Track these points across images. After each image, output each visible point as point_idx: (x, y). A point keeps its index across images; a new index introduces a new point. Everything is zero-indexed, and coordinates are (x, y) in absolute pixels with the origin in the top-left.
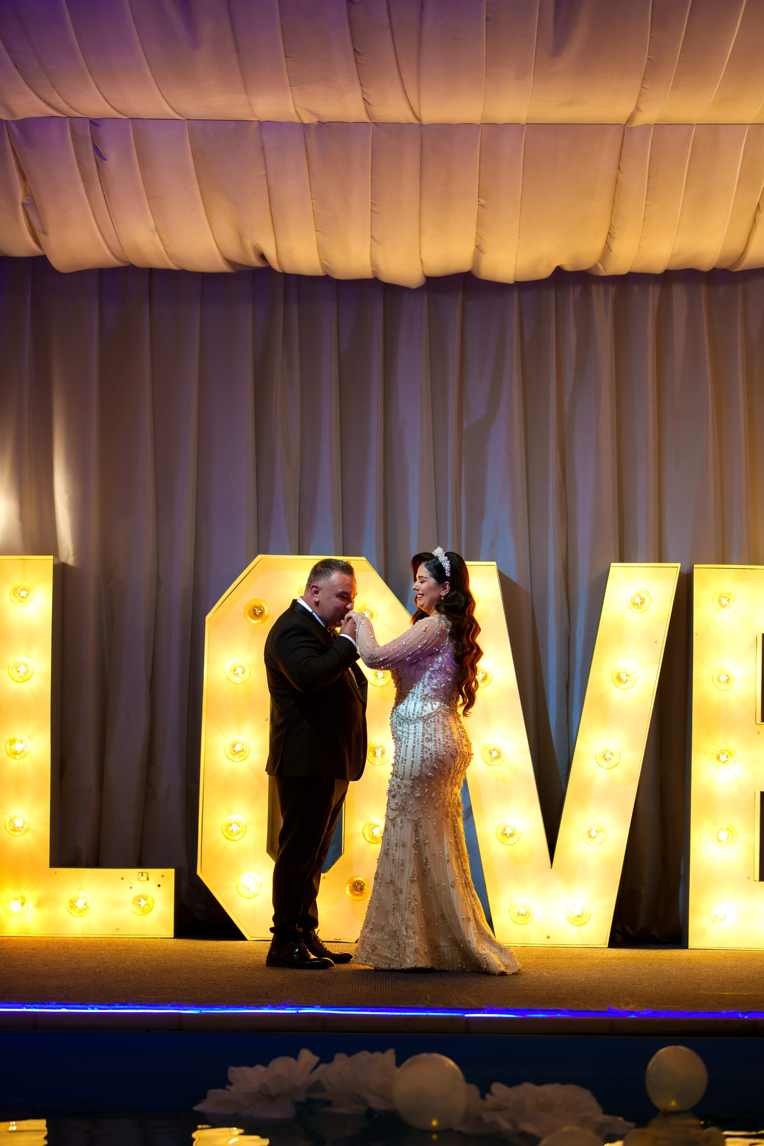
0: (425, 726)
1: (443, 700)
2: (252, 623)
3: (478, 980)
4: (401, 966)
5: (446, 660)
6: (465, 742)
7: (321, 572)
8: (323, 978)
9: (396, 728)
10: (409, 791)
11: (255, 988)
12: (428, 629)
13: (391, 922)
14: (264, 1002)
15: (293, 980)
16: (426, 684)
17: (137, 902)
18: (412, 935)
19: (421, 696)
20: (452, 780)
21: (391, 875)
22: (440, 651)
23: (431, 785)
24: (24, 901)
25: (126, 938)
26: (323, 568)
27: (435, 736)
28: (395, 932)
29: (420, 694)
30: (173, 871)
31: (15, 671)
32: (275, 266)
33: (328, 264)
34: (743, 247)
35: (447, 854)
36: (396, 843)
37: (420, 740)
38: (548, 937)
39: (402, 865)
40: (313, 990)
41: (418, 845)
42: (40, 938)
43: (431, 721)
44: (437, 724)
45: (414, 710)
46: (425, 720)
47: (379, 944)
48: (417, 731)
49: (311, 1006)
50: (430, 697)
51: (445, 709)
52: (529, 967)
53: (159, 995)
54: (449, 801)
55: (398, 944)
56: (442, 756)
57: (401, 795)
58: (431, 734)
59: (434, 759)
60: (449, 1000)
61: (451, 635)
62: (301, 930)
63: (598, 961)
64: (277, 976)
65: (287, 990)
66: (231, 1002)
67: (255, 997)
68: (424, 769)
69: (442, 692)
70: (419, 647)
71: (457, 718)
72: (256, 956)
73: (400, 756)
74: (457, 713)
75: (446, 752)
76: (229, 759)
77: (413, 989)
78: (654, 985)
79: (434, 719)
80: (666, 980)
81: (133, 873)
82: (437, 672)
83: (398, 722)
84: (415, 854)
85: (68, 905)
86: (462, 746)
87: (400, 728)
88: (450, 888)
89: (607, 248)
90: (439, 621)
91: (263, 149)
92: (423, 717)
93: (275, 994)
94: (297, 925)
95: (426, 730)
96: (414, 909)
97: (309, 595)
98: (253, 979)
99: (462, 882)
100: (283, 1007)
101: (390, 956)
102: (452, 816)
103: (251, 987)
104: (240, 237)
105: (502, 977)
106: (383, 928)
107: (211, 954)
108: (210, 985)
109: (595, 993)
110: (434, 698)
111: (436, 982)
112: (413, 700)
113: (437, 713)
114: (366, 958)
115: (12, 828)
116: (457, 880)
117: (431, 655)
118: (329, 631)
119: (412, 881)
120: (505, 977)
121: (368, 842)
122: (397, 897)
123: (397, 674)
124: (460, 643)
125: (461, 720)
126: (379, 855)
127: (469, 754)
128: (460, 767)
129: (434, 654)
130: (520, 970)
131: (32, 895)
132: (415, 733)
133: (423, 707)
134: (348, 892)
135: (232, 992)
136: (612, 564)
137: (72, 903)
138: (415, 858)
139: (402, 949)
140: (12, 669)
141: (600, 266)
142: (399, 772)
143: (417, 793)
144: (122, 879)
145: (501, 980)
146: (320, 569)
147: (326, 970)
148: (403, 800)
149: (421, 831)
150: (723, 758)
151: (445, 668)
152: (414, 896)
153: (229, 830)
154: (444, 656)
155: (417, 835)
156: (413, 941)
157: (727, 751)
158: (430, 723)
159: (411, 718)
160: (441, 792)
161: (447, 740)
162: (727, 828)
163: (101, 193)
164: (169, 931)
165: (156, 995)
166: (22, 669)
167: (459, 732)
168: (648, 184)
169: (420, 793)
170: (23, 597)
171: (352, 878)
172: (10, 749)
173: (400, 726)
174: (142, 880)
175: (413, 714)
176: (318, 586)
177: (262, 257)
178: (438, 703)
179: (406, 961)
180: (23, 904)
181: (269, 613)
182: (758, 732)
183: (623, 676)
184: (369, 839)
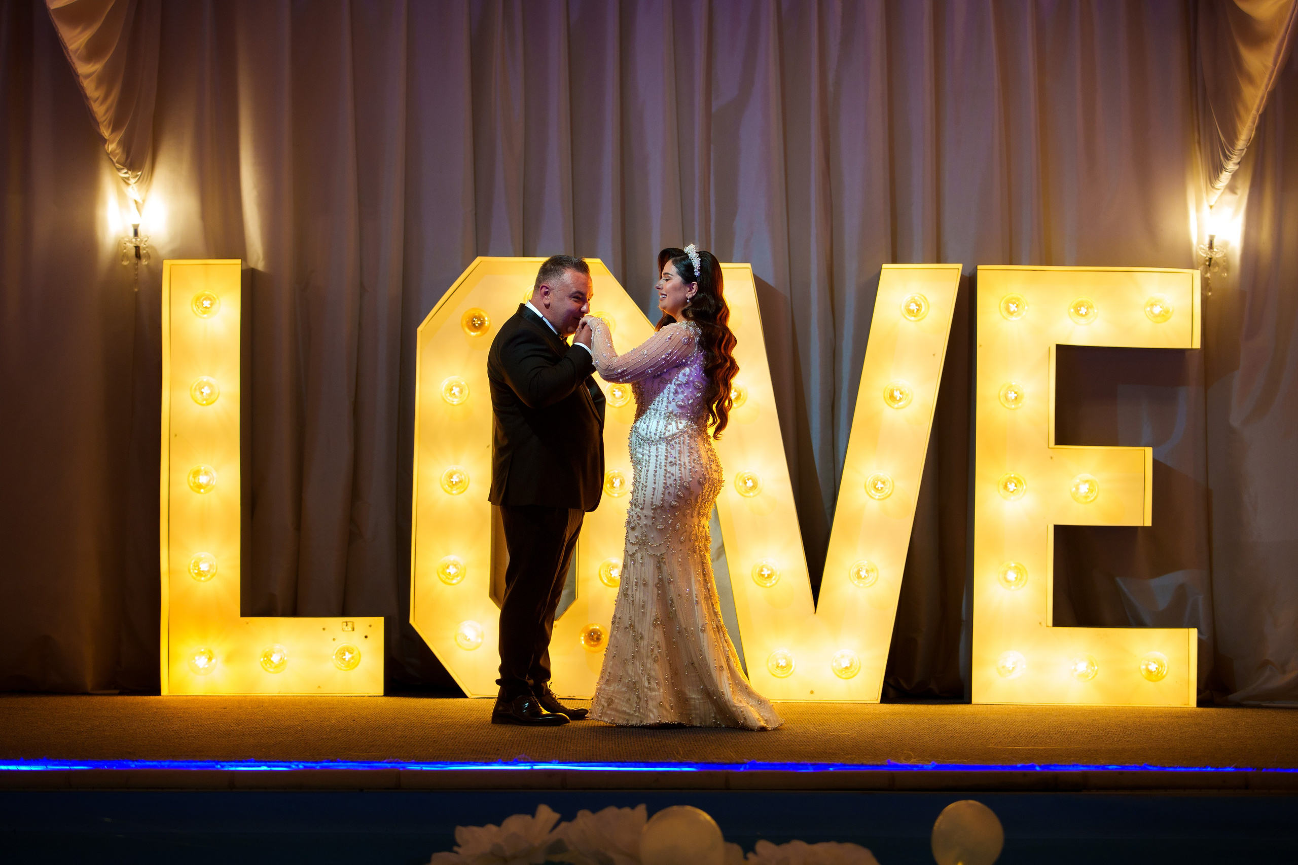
0: (668, 448)
1: (690, 418)
2: (470, 335)
3: (735, 736)
4: (641, 722)
5: (694, 373)
6: (714, 467)
7: (551, 270)
8: (558, 735)
9: (635, 450)
10: (649, 522)
11: (481, 744)
12: (673, 336)
13: (630, 672)
14: (493, 759)
15: (523, 737)
16: (671, 399)
17: (341, 656)
18: (656, 687)
19: (665, 414)
20: (699, 510)
21: (630, 619)
22: (687, 363)
23: (675, 516)
24: (211, 656)
25: (329, 696)
26: (554, 265)
27: (680, 460)
28: (635, 683)
29: (663, 411)
30: (382, 619)
31: (198, 393)
35: (696, 594)
36: (636, 582)
37: (663, 464)
38: (812, 692)
39: (643, 607)
40: (547, 747)
41: (662, 585)
42: (230, 698)
43: (675, 443)
44: (682, 446)
45: (657, 430)
46: (668, 440)
47: (616, 697)
48: (659, 453)
49: (547, 761)
50: (675, 415)
51: (692, 429)
52: (792, 722)
53: (372, 752)
54: (696, 534)
55: (638, 697)
56: (688, 483)
57: (641, 527)
58: (675, 458)
59: (679, 486)
60: (704, 755)
61: (700, 343)
62: (531, 682)
63: (870, 717)
64: (505, 733)
65: (518, 746)
66: (455, 758)
67: (482, 754)
68: (667, 497)
69: (689, 410)
70: (663, 356)
71: (706, 440)
72: (479, 713)
73: (639, 482)
74: (707, 434)
75: (693, 478)
76: (446, 491)
77: (662, 745)
78: (937, 740)
79: (679, 441)
80: (950, 735)
81: (336, 623)
82: (683, 386)
83: (637, 443)
84: (659, 594)
85: (262, 659)
86: (711, 471)
87: (640, 450)
88: (700, 632)
90: (687, 328)
92: (666, 438)
93: (505, 751)
94: (527, 676)
95: (670, 452)
96: (657, 657)
97: (539, 296)
98: (478, 736)
99: (713, 625)
100: (515, 763)
101: (628, 711)
102: (700, 551)
103: (477, 743)
105: (762, 732)
106: (621, 679)
107: (428, 711)
108: (429, 742)
109: (870, 748)
110: (679, 416)
111: (687, 738)
112: (655, 418)
113: (683, 432)
114: (601, 713)
115: (196, 571)
116: (707, 623)
117: (677, 367)
118: (562, 339)
119: (655, 626)
120: (765, 732)
121: (606, 585)
122: (638, 644)
123: (639, 387)
124: (710, 354)
125: (711, 442)
126: (617, 596)
127: (719, 481)
128: (709, 495)
129: (680, 365)
130: (781, 725)
131: (220, 647)
132: (657, 456)
133: (666, 427)
134: (583, 642)
135: (455, 749)
136: (884, 266)
137: (267, 656)
138: (658, 599)
139: (643, 703)
140: (195, 389)
142: (639, 500)
143: (659, 524)
144: (324, 629)
145: (761, 735)
146: (550, 267)
147: (560, 727)
148: (643, 533)
149: (665, 568)
150: (1011, 487)
151: (693, 382)
152: (657, 642)
153: (446, 573)
154: (692, 367)
155: (661, 573)
156: (657, 693)
157: (1015, 478)
158: (674, 445)
159: (653, 439)
160: (686, 524)
161: (693, 465)
162: (1016, 567)
164: (377, 686)
165: (369, 752)
166: (206, 391)
167: (708, 455)
169: (663, 525)
170: (206, 307)
171: (587, 627)
172: (193, 481)
173: (640, 447)
174: (346, 631)
175: (655, 434)
176: (548, 286)
178: (684, 422)
179: (647, 716)
180: (210, 659)
181: (490, 324)
182: (1051, 458)
183: (897, 394)
184: (606, 581)
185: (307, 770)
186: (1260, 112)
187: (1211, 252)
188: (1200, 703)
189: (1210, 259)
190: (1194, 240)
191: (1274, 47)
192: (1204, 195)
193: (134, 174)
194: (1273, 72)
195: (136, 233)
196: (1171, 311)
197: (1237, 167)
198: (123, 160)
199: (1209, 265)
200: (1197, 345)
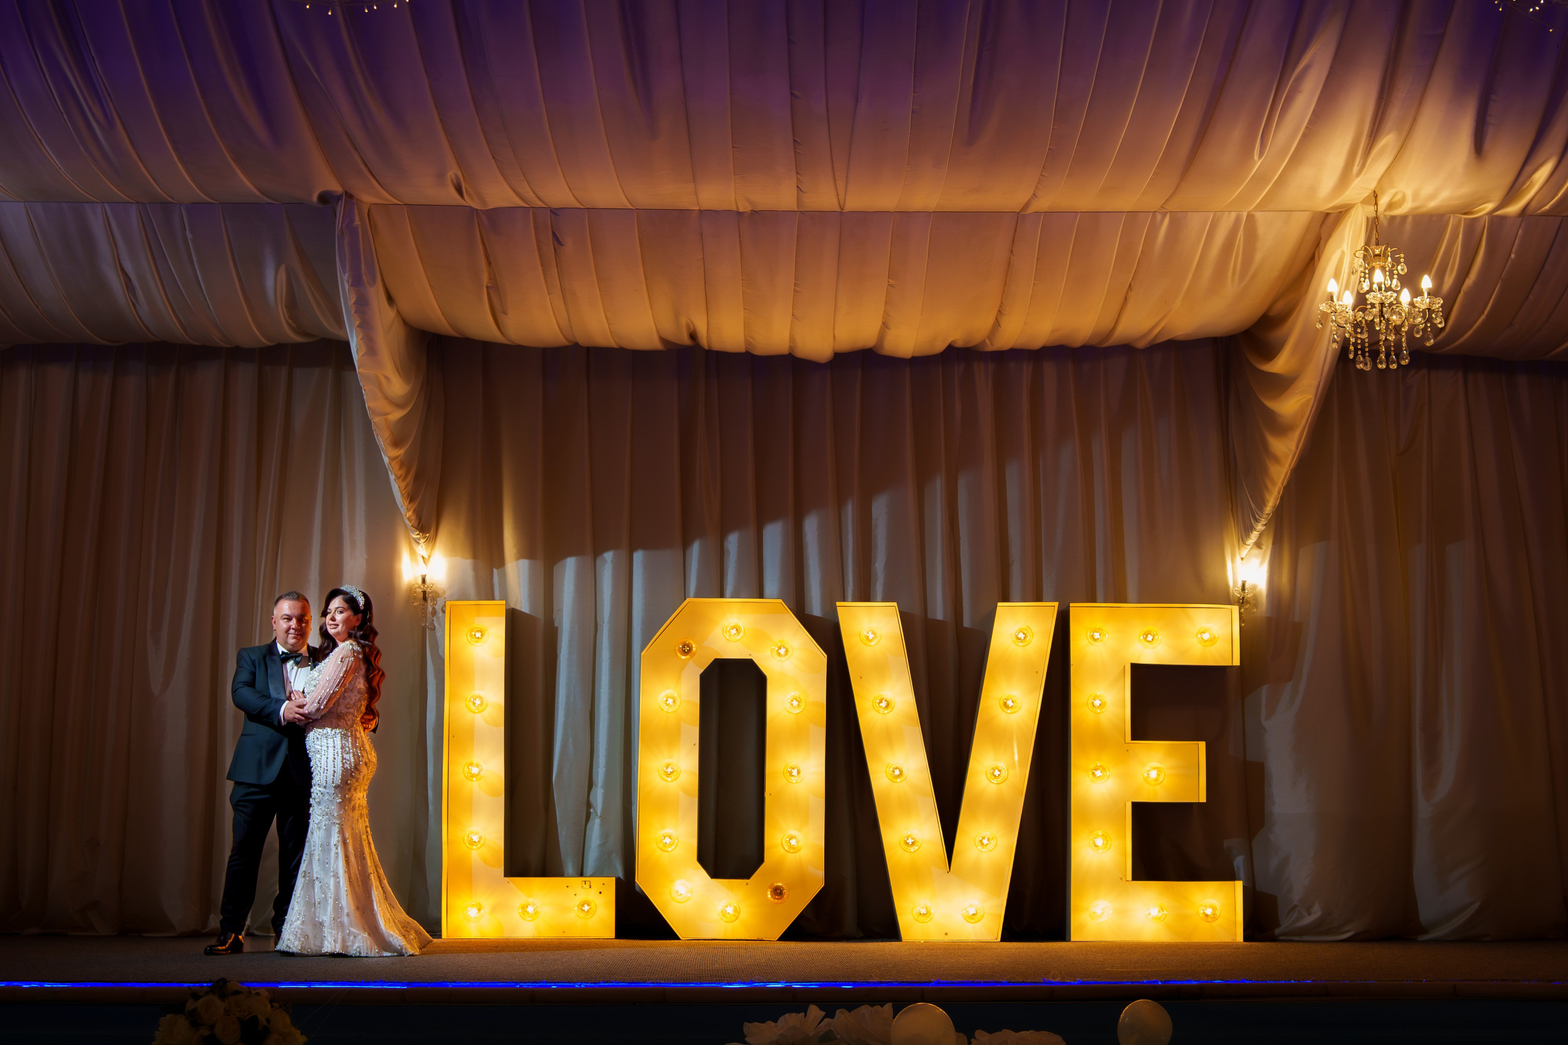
0: (343, 741)
2: (681, 659)
17: (581, 906)
24: (480, 907)
25: (573, 939)
27: (353, 749)
30: (613, 878)
31: (471, 704)
32: (704, 343)
33: (751, 340)
34: (1113, 323)
37: (340, 753)
38: (946, 934)
43: (348, 738)
46: (342, 736)
48: (335, 745)
58: (349, 748)
59: (354, 769)
63: (993, 951)
76: (662, 778)
81: (576, 882)
85: (520, 910)
89: (997, 324)
91: (702, 234)
104: (677, 316)
115: (469, 841)
121: (787, 851)
131: (487, 902)
134: (769, 896)
136: (999, 604)
137: (524, 907)
140: (469, 700)
141: (988, 342)
144: (567, 887)
150: (1098, 773)
153: (663, 842)
157: (1101, 766)
162: (1103, 835)
163: (557, 276)
164: (609, 931)
166: (478, 702)
168: (1036, 265)
170: (478, 638)
171: (773, 884)
174: (585, 888)
177: (693, 336)
180: (479, 910)
181: (696, 651)
182: (1127, 750)
183: (1010, 703)
184: (786, 849)
185: (587, 988)
186: (1284, 484)
187: (1244, 593)
188: (1246, 938)
189: (1243, 598)
190: (1231, 584)
191: (1296, 435)
192: (1237, 550)
193: (424, 536)
194: (1295, 453)
195: (424, 581)
196: (1217, 636)
197: (1264, 528)
198: (416, 524)
199: (1243, 603)
200: (1237, 662)
